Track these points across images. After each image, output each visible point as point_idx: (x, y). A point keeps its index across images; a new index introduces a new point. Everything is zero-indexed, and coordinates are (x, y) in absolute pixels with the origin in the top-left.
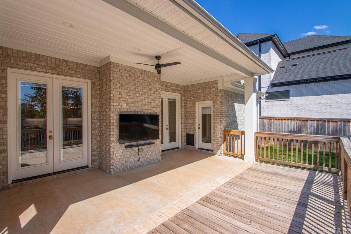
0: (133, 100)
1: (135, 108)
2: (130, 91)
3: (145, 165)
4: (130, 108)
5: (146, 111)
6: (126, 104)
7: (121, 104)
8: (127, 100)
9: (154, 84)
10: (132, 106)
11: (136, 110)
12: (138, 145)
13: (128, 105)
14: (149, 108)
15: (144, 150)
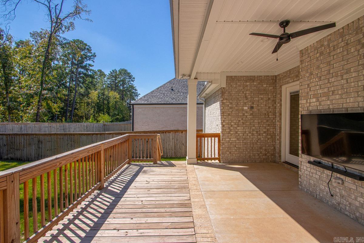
0: (326, 90)
1: (329, 103)
2: (320, 77)
3: (347, 215)
4: (320, 105)
6: (315, 99)
7: (310, 101)
8: (316, 93)
10: (323, 100)
11: (331, 107)
12: (332, 169)
13: (318, 101)
15: (346, 184)
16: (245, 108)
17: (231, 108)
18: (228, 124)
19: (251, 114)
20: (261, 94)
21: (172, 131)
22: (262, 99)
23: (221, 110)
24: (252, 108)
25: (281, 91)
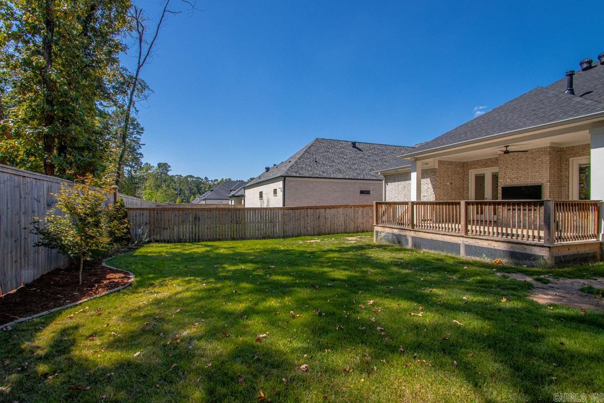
0: (516, 176)
4: (513, 182)
5: (529, 182)
8: (510, 176)
9: (539, 157)
10: (514, 180)
11: (519, 183)
13: (511, 180)
14: (533, 180)
16: (448, 184)
17: (440, 183)
18: (438, 195)
19: (451, 188)
20: (457, 174)
21: (342, 206)
22: (457, 178)
23: (433, 185)
24: (451, 183)
25: (468, 173)
